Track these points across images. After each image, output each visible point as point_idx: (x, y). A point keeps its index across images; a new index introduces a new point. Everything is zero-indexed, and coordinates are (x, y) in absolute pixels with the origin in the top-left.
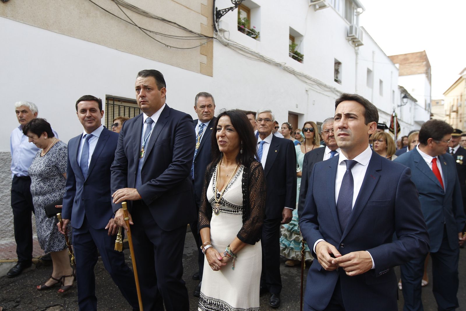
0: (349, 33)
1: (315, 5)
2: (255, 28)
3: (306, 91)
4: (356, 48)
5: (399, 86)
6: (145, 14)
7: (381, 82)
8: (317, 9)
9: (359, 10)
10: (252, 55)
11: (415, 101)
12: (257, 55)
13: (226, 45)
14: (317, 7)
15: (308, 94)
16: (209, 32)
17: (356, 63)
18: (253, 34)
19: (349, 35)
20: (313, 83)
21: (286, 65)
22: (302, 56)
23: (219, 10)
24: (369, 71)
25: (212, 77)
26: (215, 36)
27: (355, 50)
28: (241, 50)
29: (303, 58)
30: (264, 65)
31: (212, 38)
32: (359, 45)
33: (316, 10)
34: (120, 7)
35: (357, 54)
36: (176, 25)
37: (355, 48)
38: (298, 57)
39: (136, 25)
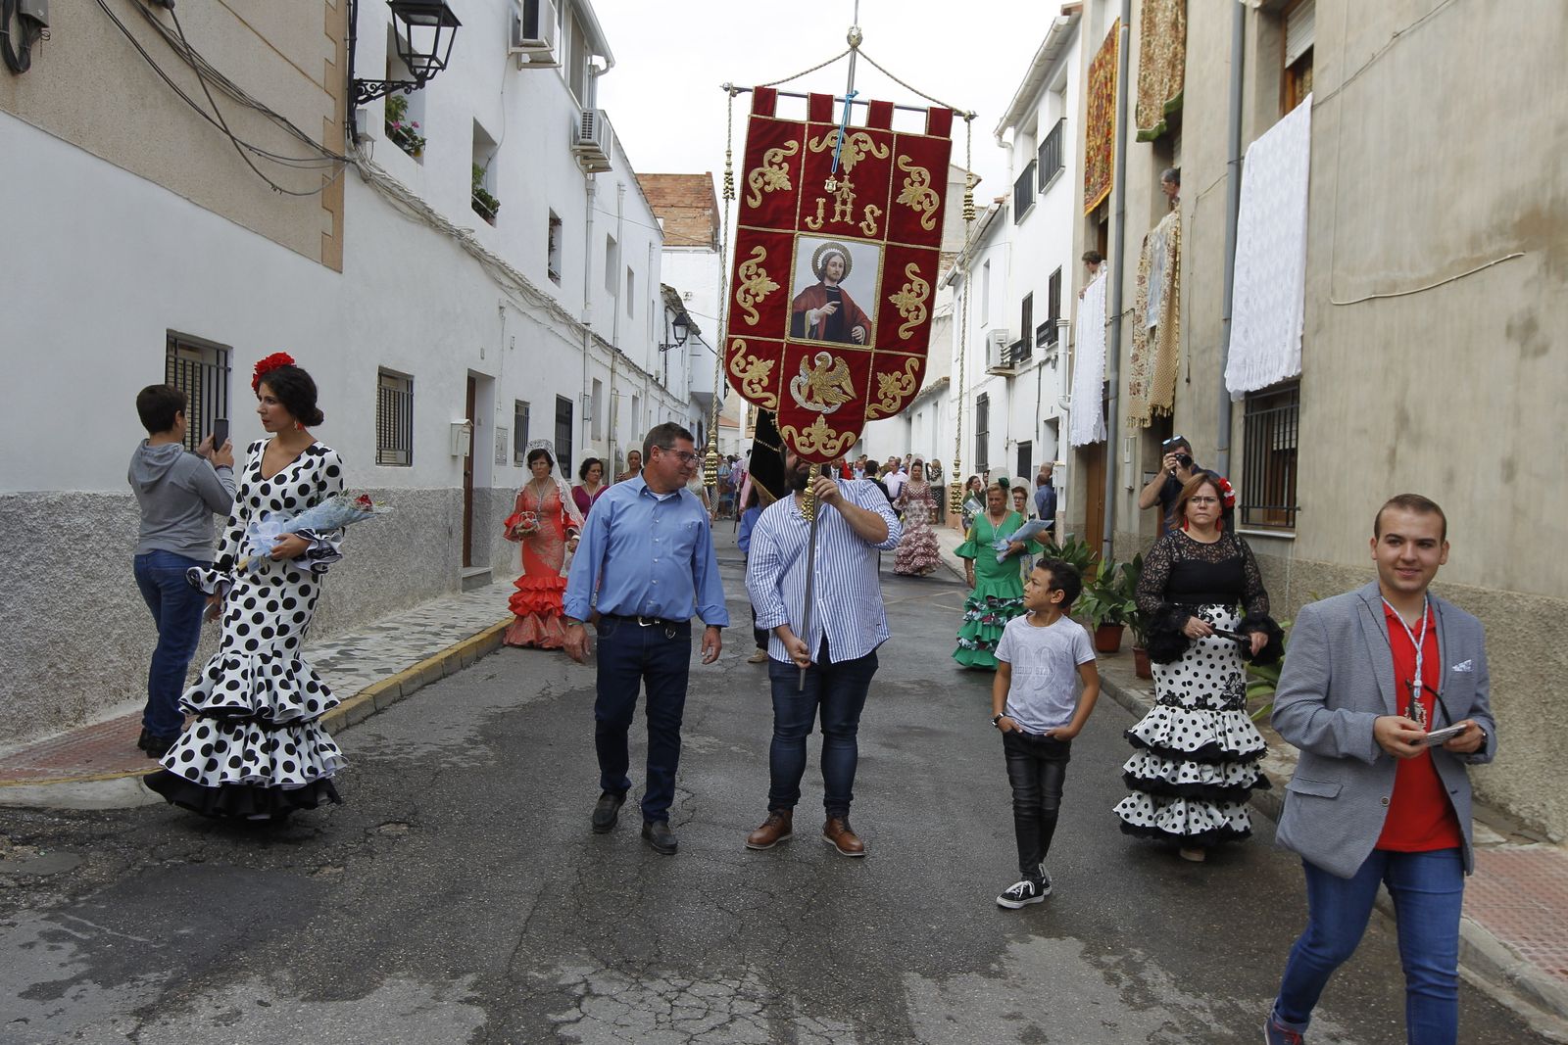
0: (580, 133)
1: (519, 56)
2: (417, 126)
3: (501, 308)
4: (590, 176)
5: (663, 285)
6: (239, 97)
7: (630, 273)
8: (526, 66)
9: (598, 61)
10: (409, 206)
11: (697, 333)
12: (418, 206)
13: (366, 179)
14: (526, 59)
15: (503, 319)
16: (338, 145)
17: (589, 222)
18: (408, 140)
19: (582, 140)
20: (513, 285)
21: (472, 236)
22: (495, 205)
23: (361, 80)
24: (611, 243)
25: (341, 272)
26: (347, 155)
27: (587, 180)
28: (391, 192)
29: (496, 212)
30: (428, 234)
31: (344, 159)
32: (596, 169)
33: (520, 66)
34: (204, 80)
35: (590, 192)
36: (284, 124)
37: (586, 176)
38: (485, 207)
39: (227, 132)
